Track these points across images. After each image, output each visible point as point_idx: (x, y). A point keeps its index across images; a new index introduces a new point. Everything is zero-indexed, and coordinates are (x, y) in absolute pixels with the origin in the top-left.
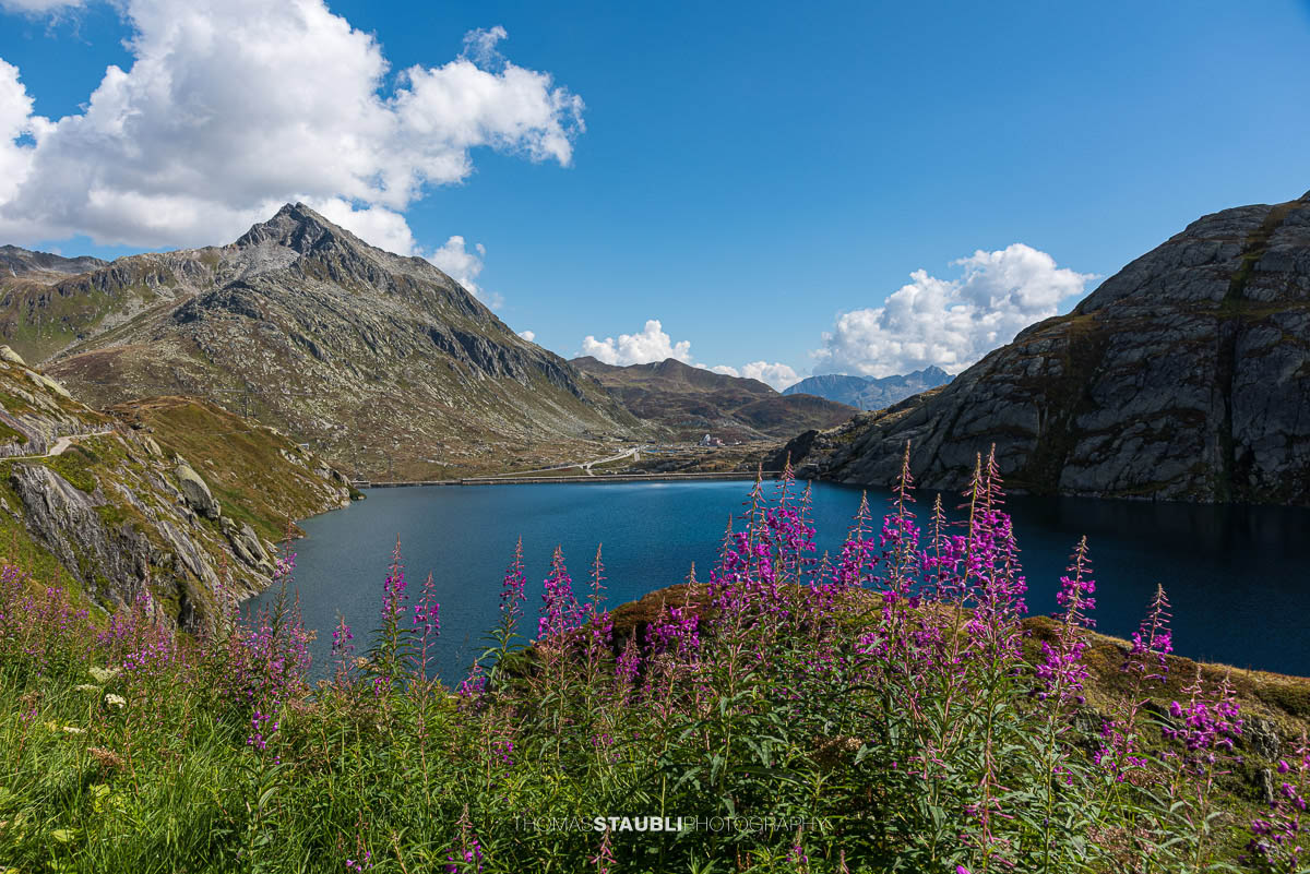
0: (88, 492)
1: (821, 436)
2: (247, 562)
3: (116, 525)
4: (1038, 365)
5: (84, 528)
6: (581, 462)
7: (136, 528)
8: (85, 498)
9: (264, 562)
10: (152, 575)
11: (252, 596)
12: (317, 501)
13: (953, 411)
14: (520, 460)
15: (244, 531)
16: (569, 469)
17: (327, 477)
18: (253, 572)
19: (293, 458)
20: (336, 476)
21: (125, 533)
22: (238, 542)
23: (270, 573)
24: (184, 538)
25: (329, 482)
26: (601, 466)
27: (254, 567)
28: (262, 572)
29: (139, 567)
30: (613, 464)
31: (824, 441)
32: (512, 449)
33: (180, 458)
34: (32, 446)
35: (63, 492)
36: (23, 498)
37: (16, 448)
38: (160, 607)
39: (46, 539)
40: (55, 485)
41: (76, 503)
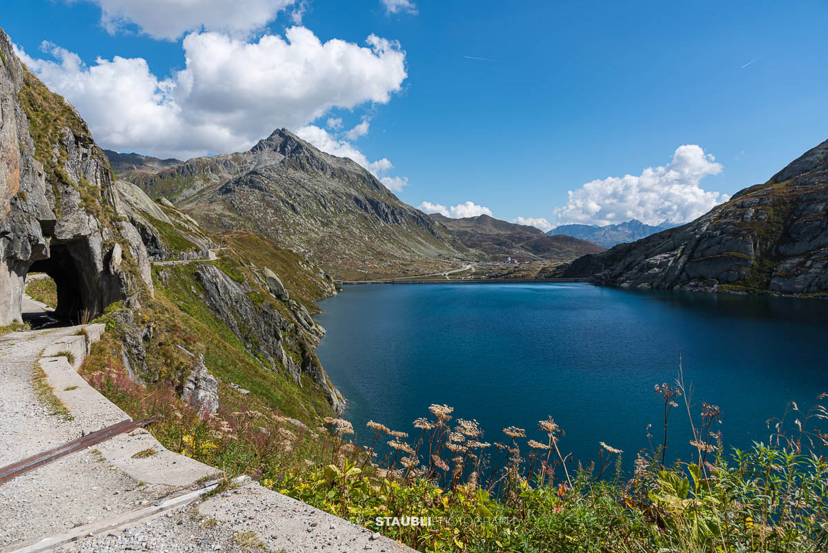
0: (241, 283)
2: (305, 327)
3: (259, 304)
4: (751, 214)
5: (241, 306)
6: (442, 272)
8: (240, 287)
9: (314, 327)
10: (284, 337)
12: (321, 291)
13: (693, 243)
14: (408, 270)
15: (302, 308)
16: (436, 276)
17: (323, 278)
18: (309, 334)
19: (305, 266)
20: (328, 277)
21: (266, 310)
22: (299, 315)
23: (317, 334)
25: (325, 281)
26: (453, 274)
27: (308, 330)
28: (313, 333)
29: (276, 332)
30: (460, 273)
32: (402, 264)
34: (203, 254)
35: (227, 283)
36: (204, 286)
37: (195, 254)
38: (291, 358)
39: (219, 313)
40: (222, 278)
41: (235, 289)
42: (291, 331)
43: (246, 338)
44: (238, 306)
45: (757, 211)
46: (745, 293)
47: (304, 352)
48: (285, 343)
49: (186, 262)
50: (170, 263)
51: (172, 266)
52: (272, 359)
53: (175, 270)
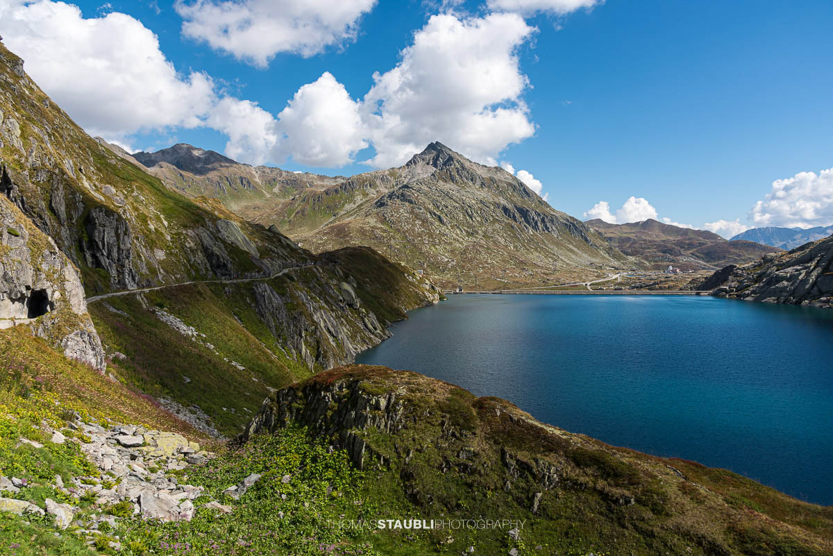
0: (283, 296)
1: (739, 269)
2: (370, 331)
3: (293, 312)
5: (279, 313)
6: (584, 282)
7: (301, 313)
8: (281, 298)
9: (378, 331)
10: (306, 336)
11: (369, 348)
12: (421, 301)
14: (548, 280)
15: (370, 315)
16: (577, 286)
17: (427, 288)
18: (372, 336)
19: (411, 278)
20: (433, 288)
21: (296, 316)
22: (366, 320)
23: (381, 337)
24: (332, 318)
25: (428, 291)
26: (596, 284)
27: (373, 333)
28: (377, 337)
29: (300, 332)
30: (603, 283)
31: (740, 272)
32: (544, 273)
33: (351, 277)
34: (264, 273)
35: (272, 296)
36: (256, 298)
37: (257, 274)
38: (308, 351)
39: (263, 317)
40: (269, 291)
41: (277, 300)
42: (312, 331)
43: (279, 336)
44: (277, 312)
47: (319, 347)
48: (306, 341)
49: (248, 280)
50: (235, 281)
51: (236, 283)
52: (294, 351)
53: (237, 286)
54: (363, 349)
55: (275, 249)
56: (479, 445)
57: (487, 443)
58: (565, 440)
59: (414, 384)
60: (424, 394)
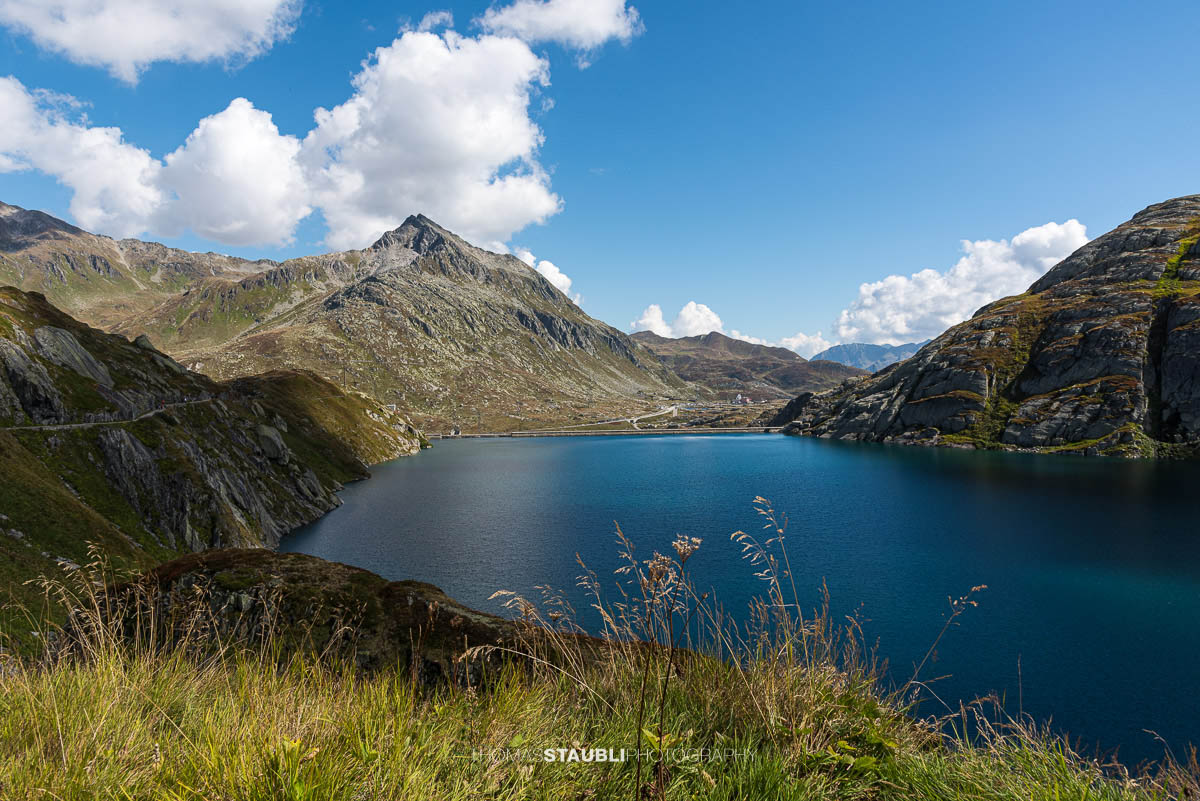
0: (154, 448)
1: (816, 397)
2: (307, 498)
3: (170, 473)
4: (990, 339)
5: (146, 475)
6: (629, 417)
7: (184, 475)
8: (150, 453)
9: (319, 498)
11: (303, 524)
12: (391, 450)
13: (914, 378)
14: (581, 415)
15: (306, 475)
16: (619, 423)
17: (402, 430)
18: (309, 506)
19: (376, 416)
20: (410, 430)
21: (176, 479)
22: (300, 482)
23: (324, 505)
24: (240, 481)
25: (403, 435)
26: (645, 420)
27: (311, 502)
28: (317, 506)
30: (654, 419)
31: (818, 401)
32: (576, 407)
33: (278, 417)
34: (121, 414)
35: (134, 449)
36: (105, 453)
37: (107, 415)
38: (197, 534)
39: (118, 483)
40: (128, 442)
41: (142, 456)
42: (204, 502)
43: (146, 512)
44: (143, 475)
45: (998, 334)
46: (971, 447)
47: (214, 527)
48: (193, 520)
49: (91, 425)
50: (67, 427)
51: (68, 430)
52: (171, 535)
53: (71, 434)
54: (294, 526)
55: (144, 375)
56: (378, 647)
57: (389, 642)
58: (493, 629)
59: (298, 570)
60: (309, 584)
